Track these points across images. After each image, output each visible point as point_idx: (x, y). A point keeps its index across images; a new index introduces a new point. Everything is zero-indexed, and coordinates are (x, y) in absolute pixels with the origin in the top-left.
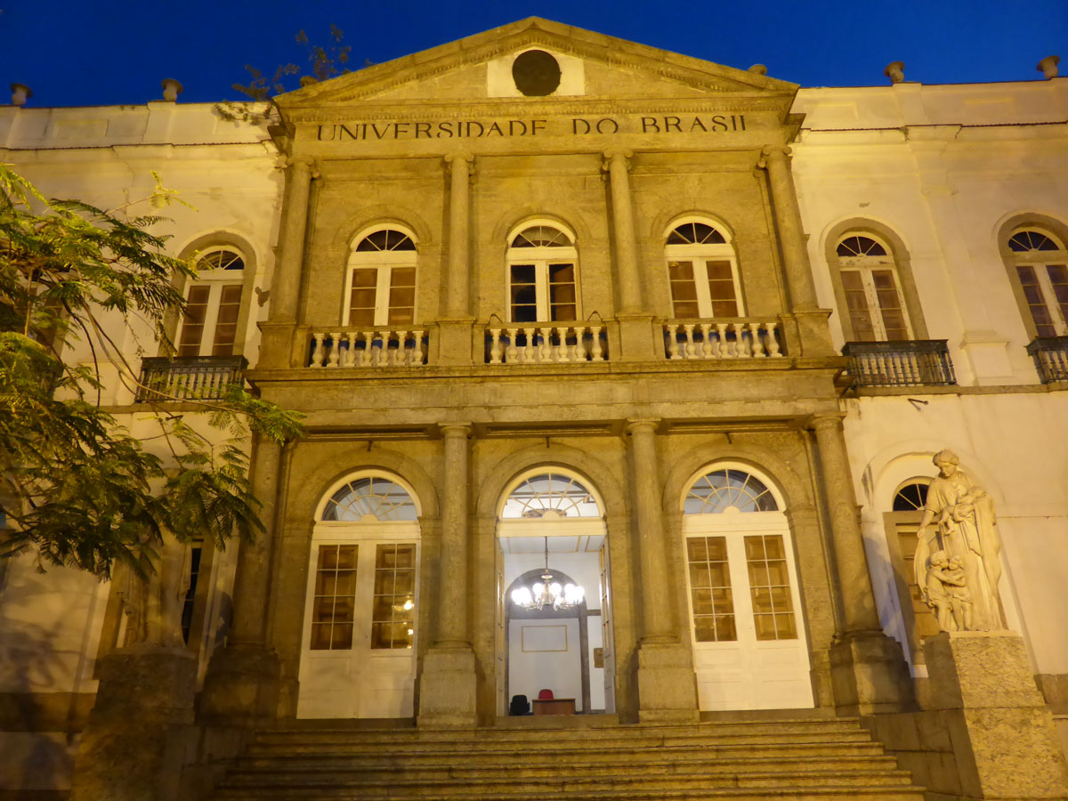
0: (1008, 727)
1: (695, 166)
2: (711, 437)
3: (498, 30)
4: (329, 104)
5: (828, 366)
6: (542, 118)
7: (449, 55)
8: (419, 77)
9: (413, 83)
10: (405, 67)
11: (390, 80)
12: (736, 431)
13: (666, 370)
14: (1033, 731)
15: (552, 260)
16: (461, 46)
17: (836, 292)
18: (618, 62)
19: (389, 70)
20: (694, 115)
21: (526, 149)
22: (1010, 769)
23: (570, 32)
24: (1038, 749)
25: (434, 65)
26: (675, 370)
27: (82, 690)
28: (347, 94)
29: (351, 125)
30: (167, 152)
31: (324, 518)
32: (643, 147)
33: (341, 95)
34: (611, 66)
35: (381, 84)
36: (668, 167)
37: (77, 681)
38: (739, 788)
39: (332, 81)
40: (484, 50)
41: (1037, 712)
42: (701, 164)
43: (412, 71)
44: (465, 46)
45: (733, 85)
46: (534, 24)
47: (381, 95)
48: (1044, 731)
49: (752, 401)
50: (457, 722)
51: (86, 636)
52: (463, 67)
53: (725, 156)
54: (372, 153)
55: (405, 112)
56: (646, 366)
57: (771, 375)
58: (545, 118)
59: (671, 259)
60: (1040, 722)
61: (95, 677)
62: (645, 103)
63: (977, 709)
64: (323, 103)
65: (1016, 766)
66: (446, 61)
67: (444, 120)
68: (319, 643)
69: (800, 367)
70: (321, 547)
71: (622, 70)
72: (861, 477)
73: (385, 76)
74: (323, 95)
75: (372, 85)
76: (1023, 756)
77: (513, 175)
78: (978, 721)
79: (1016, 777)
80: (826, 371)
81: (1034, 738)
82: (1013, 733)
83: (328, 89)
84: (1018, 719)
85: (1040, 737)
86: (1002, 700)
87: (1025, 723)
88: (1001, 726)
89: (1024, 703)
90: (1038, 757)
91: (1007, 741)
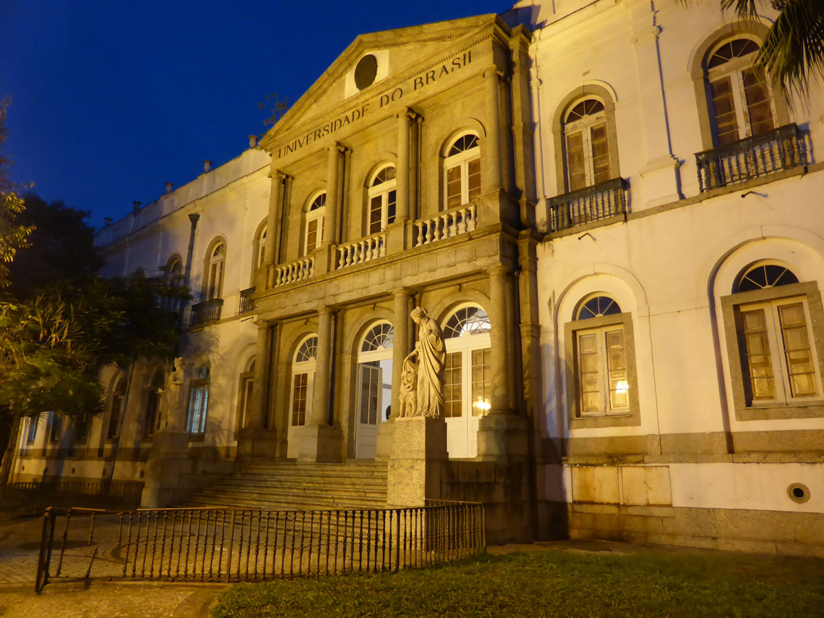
0: (405, 470)
1: (456, 97)
2: (451, 289)
3: (343, 54)
4: (282, 135)
5: (491, 232)
6: (366, 103)
7: (324, 82)
8: (316, 101)
9: (314, 106)
10: (306, 100)
11: (303, 110)
12: (465, 283)
13: (405, 256)
14: (415, 472)
15: (389, 189)
16: (328, 73)
18: (404, 44)
19: (300, 105)
20: (441, 65)
21: (360, 128)
22: (400, 491)
23: (376, 36)
24: (415, 481)
25: (320, 91)
26: (409, 255)
27: (231, 445)
28: (287, 126)
29: (291, 144)
30: (245, 179)
31: (297, 361)
32: (415, 101)
33: (286, 128)
34: (402, 47)
35: (300, 114)
36: (441, 103)
37: (228, 441)
38: (366, 496)
39: (278, 123)
40: (341, 70)
41: (418, 462)
42: (459, 94)
43: (311, 100)
44: (330, 72)
45: (462, 31)
46: (360, 40)
47: (302, 120)
48: (419, 472)
49: (451, 266)
50: (309, 460)
51: (230, 422)
52: (334, 85)
53: (467, 84)
54: (299, 157)
55: (308, 127)
56: (395, 257)
57: (462, 246)
58: (367, 102)
59: (448, 168)
60: (419, 467)
61: (235, 440)
62: (413, 70)
63: (394, 460)
64: (277, 137)
65: (403, 490)
66: (325, 86)
67: (325, 125)
68: (294, 424)
69: (474, 237)
70: (296, 376)
71: (408, 48)
72: (548, 300)
73: (299, 109)
74: (277, 133)
75: (297, 116)
76: (407, 485)
77: (367, 142)
78: (393, 466)
79: (402, 495)
81: (414, 475)
82: (406, 473)
83: (278, 128)
84: (409, 465)
85: (417, 475)
86: (407, 455)
87: (412, 467)
88: (402, 468)
89: (416, 457)
90: (413, 485)
91: (402, 476)
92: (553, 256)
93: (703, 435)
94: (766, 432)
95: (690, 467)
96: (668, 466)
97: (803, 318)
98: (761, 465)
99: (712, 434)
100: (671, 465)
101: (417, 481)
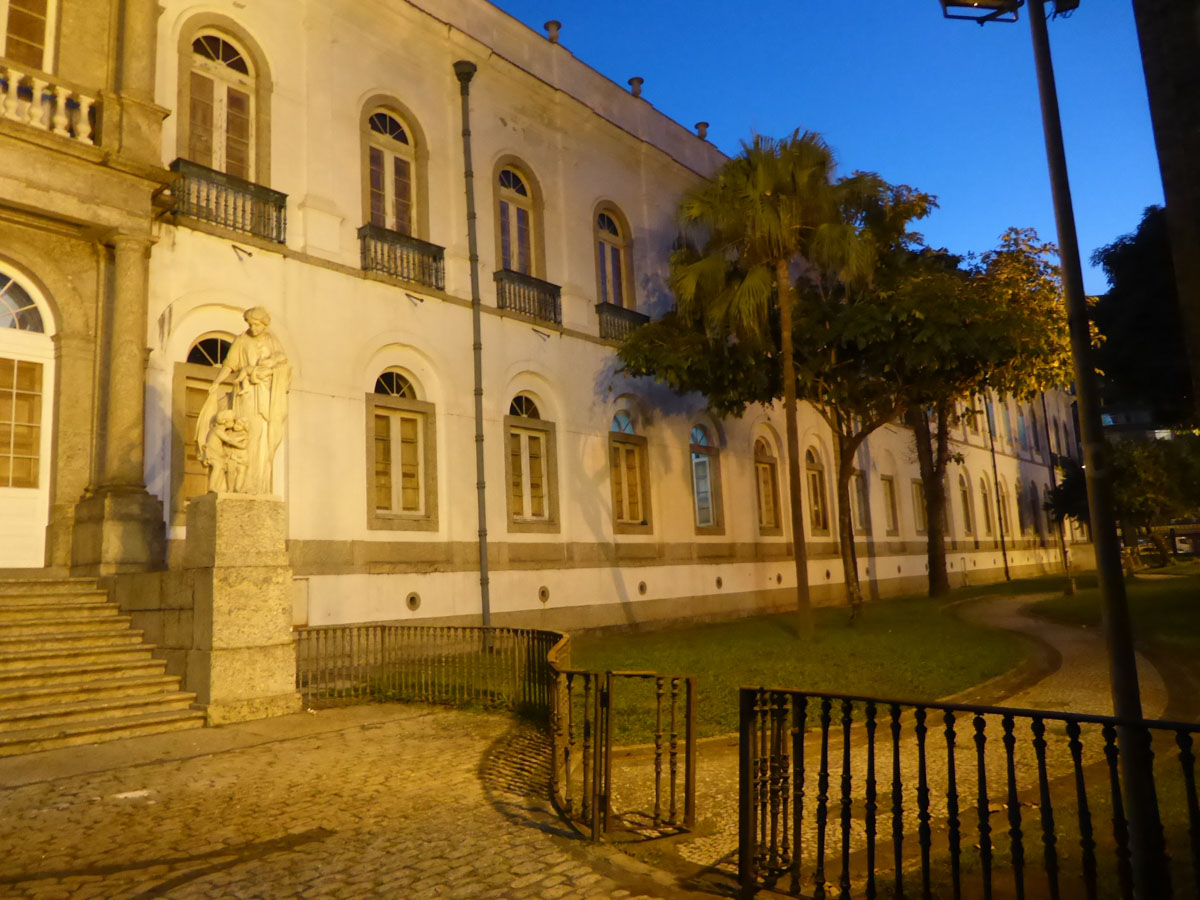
0: (251, 585)
5: (149, 177)
14: (272, 587)
17: (180, 93)
22: (242, 622)
24: (272, 603)
41: (280, 571)
48: (281, 587)
49: (38, 188)
60: (280, 580)
63: (227, 568)
65: (248, 620)
69: (113, 165)
72: (159, 316)
76: (257, 610)
78: (225, 579)
79: (246, 629)
80: (146, 182)
81: (271, 594)
82: (254, 590)
84: (261, 577)
85: (277, 593)
86: (252, 560)
87: (267, 580)
88: (245, 583)
89: (270, 563)
90: (270, 610)
91: (247, 597)
92: (173, 250)
93: (344, 543)
94: (389, 543)
95: (331, 579)
96: (307, 579)
97: (416, 434)
98: (391, 576)
99: (353, 543)
100: (312, 578)
101: (278, 602)
